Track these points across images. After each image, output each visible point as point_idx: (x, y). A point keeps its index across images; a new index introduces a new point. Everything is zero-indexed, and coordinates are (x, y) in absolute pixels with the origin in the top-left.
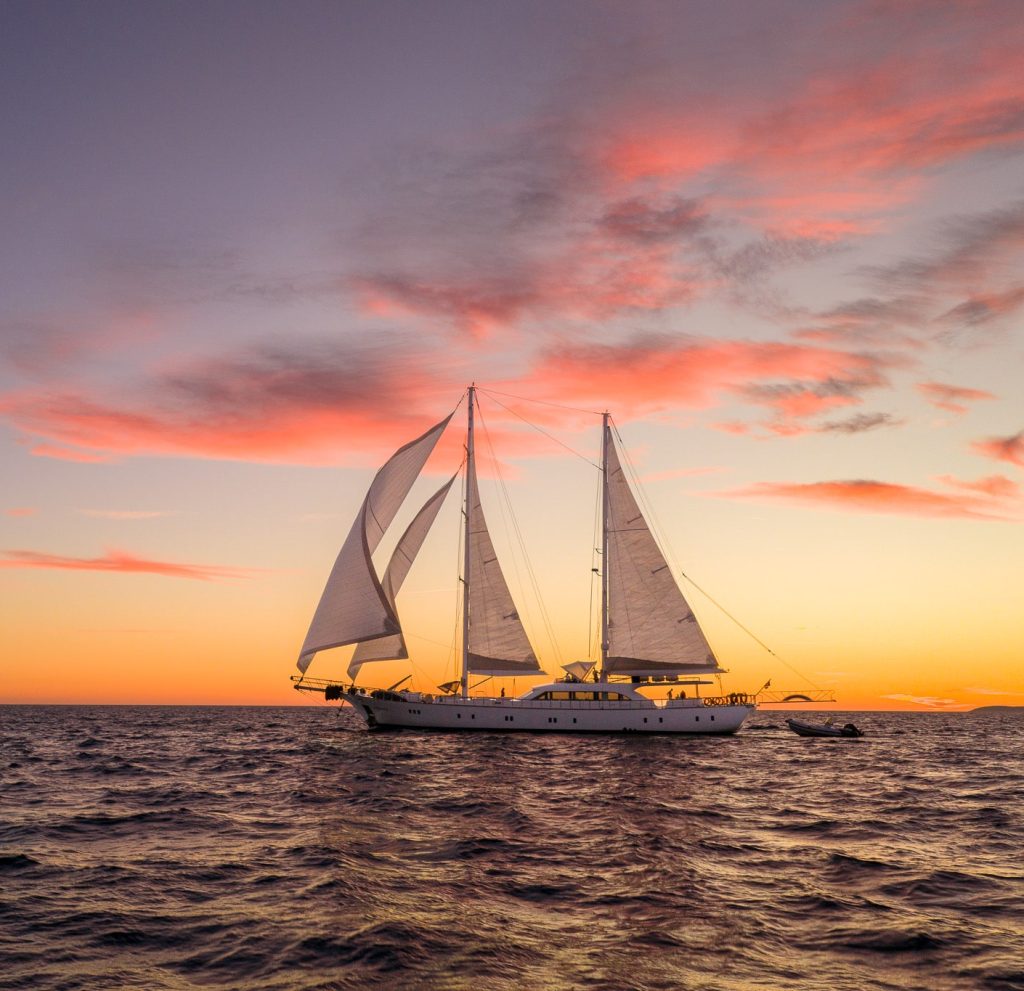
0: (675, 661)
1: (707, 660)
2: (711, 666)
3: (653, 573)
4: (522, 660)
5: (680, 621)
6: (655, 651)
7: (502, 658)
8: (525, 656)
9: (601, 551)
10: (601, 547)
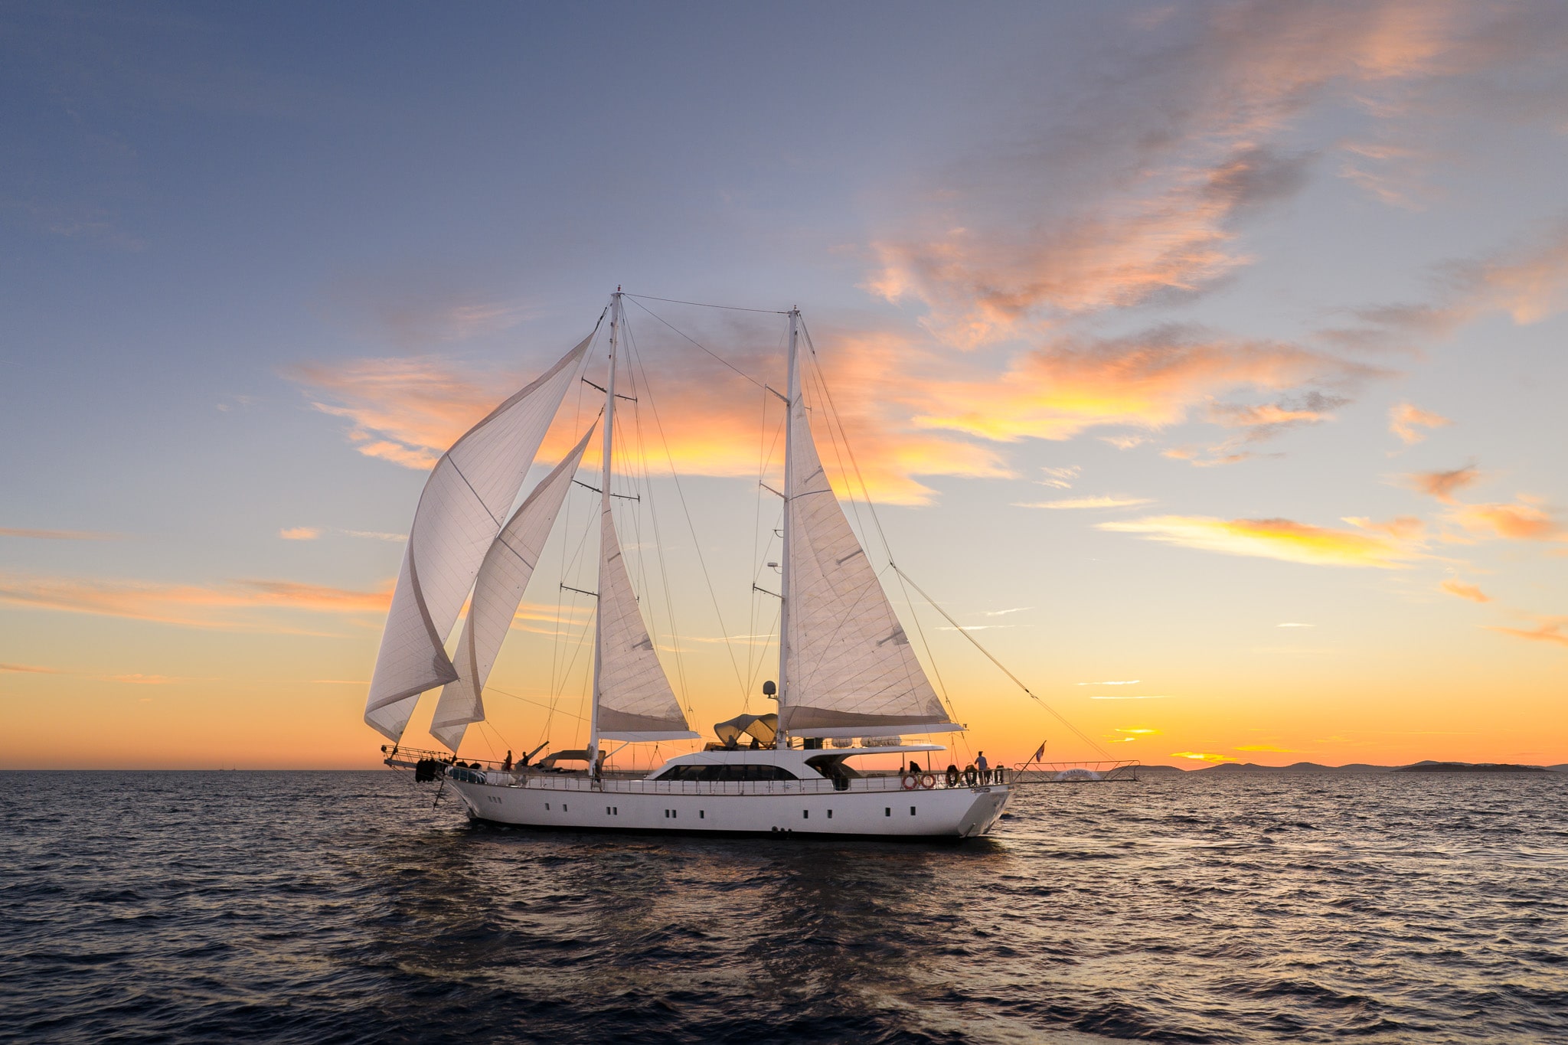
0: (877, 712)
1: (929, 708)
2: (936, 718)
3: (839, 562)
4: (661, 715)
5: (880, 643)
6: (844, 695)
7: (636, 712)
8: (666, 708)
9: (781, 533)
10: (781, 526)
